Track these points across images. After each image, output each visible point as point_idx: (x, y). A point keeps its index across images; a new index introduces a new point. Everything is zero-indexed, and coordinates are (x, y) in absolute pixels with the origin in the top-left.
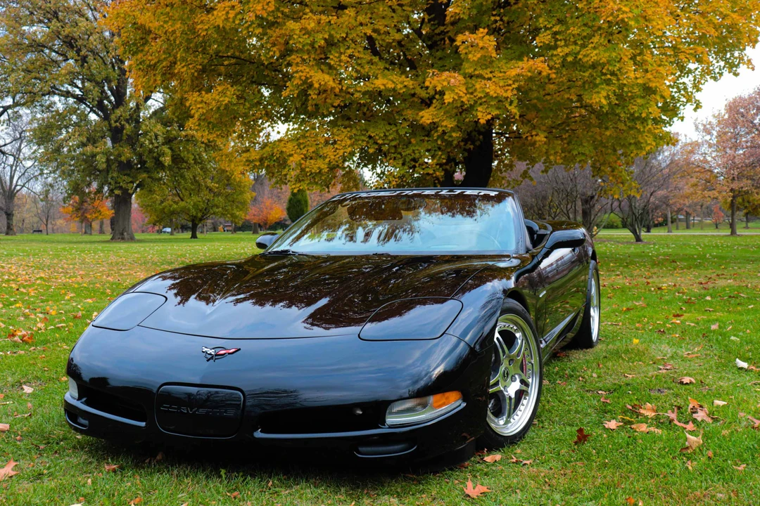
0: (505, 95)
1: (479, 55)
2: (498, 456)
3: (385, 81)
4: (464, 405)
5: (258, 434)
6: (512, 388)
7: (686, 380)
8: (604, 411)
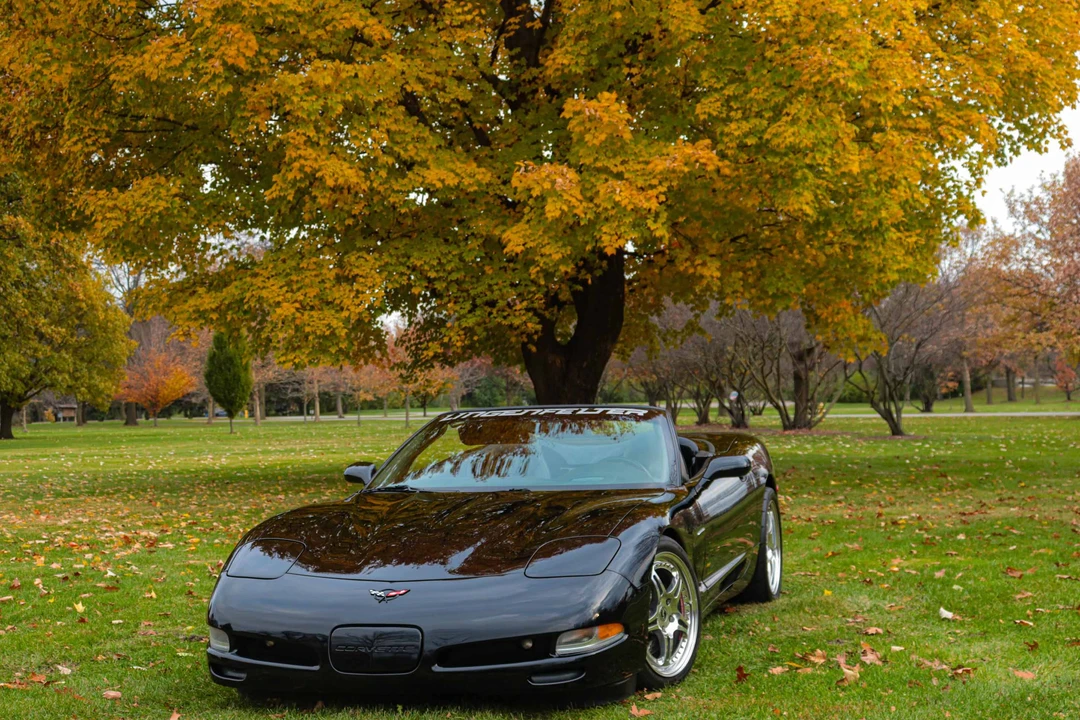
0: (646, 205)
1: (603, 137)
2: (659, 695)
3: (443, 173)
4: (626, 637)
5: (436, 668)
6: (671, 628)
7: (872, 630)
8: (771, 660)
